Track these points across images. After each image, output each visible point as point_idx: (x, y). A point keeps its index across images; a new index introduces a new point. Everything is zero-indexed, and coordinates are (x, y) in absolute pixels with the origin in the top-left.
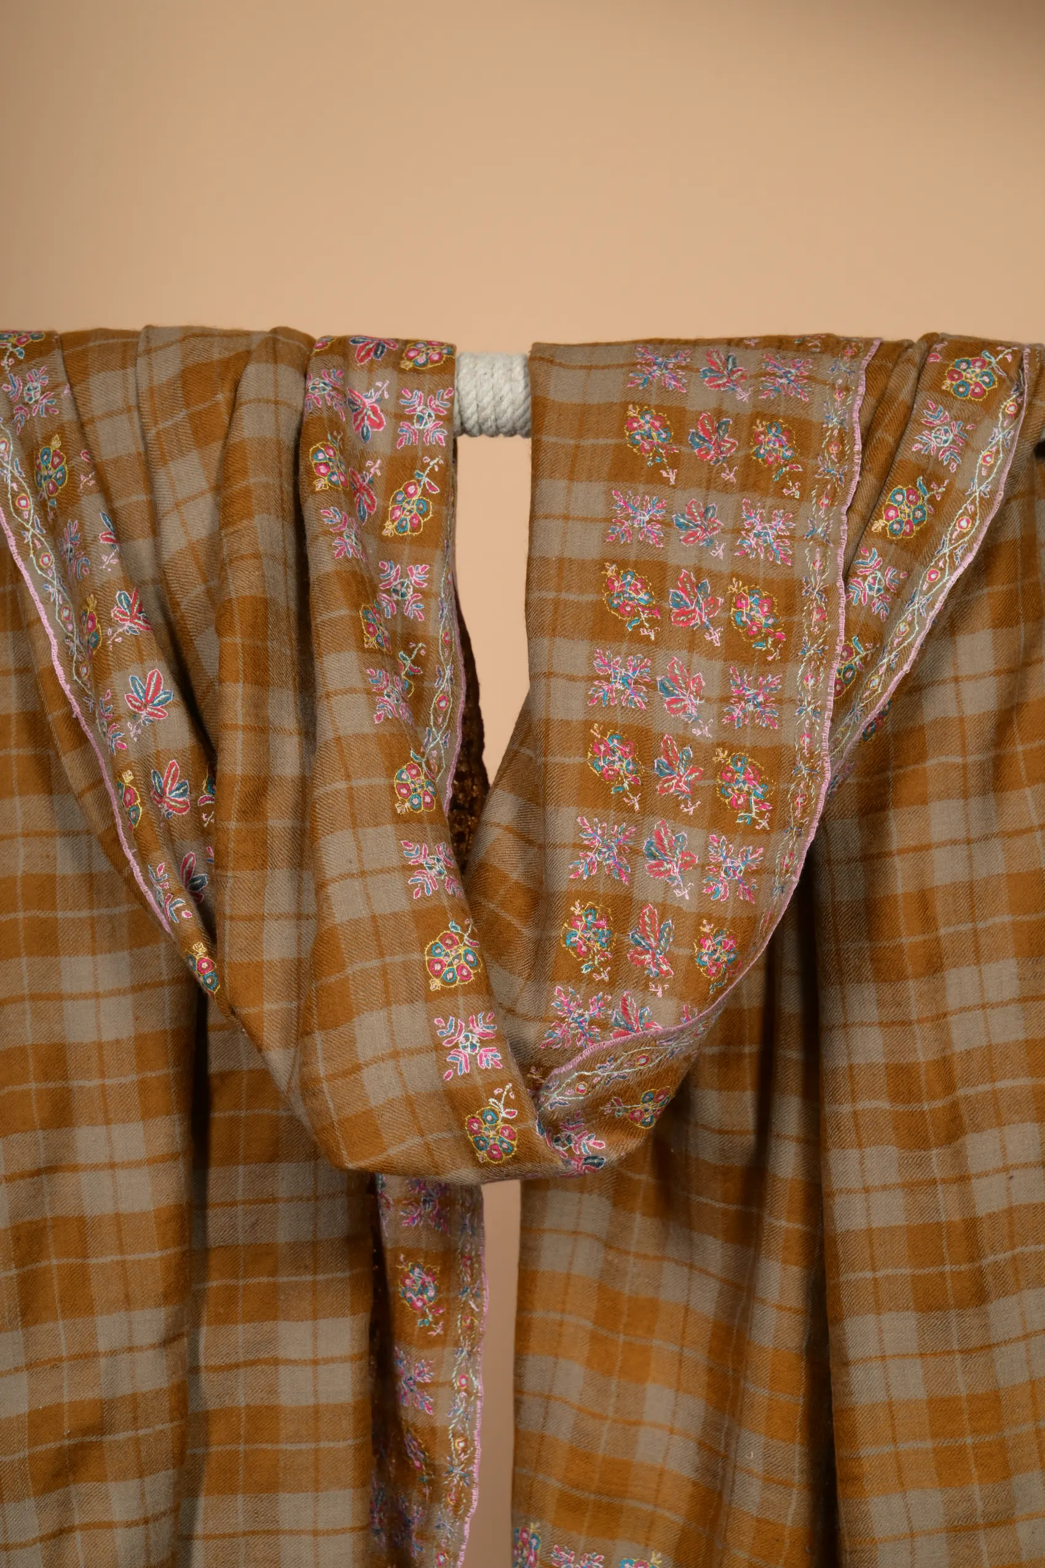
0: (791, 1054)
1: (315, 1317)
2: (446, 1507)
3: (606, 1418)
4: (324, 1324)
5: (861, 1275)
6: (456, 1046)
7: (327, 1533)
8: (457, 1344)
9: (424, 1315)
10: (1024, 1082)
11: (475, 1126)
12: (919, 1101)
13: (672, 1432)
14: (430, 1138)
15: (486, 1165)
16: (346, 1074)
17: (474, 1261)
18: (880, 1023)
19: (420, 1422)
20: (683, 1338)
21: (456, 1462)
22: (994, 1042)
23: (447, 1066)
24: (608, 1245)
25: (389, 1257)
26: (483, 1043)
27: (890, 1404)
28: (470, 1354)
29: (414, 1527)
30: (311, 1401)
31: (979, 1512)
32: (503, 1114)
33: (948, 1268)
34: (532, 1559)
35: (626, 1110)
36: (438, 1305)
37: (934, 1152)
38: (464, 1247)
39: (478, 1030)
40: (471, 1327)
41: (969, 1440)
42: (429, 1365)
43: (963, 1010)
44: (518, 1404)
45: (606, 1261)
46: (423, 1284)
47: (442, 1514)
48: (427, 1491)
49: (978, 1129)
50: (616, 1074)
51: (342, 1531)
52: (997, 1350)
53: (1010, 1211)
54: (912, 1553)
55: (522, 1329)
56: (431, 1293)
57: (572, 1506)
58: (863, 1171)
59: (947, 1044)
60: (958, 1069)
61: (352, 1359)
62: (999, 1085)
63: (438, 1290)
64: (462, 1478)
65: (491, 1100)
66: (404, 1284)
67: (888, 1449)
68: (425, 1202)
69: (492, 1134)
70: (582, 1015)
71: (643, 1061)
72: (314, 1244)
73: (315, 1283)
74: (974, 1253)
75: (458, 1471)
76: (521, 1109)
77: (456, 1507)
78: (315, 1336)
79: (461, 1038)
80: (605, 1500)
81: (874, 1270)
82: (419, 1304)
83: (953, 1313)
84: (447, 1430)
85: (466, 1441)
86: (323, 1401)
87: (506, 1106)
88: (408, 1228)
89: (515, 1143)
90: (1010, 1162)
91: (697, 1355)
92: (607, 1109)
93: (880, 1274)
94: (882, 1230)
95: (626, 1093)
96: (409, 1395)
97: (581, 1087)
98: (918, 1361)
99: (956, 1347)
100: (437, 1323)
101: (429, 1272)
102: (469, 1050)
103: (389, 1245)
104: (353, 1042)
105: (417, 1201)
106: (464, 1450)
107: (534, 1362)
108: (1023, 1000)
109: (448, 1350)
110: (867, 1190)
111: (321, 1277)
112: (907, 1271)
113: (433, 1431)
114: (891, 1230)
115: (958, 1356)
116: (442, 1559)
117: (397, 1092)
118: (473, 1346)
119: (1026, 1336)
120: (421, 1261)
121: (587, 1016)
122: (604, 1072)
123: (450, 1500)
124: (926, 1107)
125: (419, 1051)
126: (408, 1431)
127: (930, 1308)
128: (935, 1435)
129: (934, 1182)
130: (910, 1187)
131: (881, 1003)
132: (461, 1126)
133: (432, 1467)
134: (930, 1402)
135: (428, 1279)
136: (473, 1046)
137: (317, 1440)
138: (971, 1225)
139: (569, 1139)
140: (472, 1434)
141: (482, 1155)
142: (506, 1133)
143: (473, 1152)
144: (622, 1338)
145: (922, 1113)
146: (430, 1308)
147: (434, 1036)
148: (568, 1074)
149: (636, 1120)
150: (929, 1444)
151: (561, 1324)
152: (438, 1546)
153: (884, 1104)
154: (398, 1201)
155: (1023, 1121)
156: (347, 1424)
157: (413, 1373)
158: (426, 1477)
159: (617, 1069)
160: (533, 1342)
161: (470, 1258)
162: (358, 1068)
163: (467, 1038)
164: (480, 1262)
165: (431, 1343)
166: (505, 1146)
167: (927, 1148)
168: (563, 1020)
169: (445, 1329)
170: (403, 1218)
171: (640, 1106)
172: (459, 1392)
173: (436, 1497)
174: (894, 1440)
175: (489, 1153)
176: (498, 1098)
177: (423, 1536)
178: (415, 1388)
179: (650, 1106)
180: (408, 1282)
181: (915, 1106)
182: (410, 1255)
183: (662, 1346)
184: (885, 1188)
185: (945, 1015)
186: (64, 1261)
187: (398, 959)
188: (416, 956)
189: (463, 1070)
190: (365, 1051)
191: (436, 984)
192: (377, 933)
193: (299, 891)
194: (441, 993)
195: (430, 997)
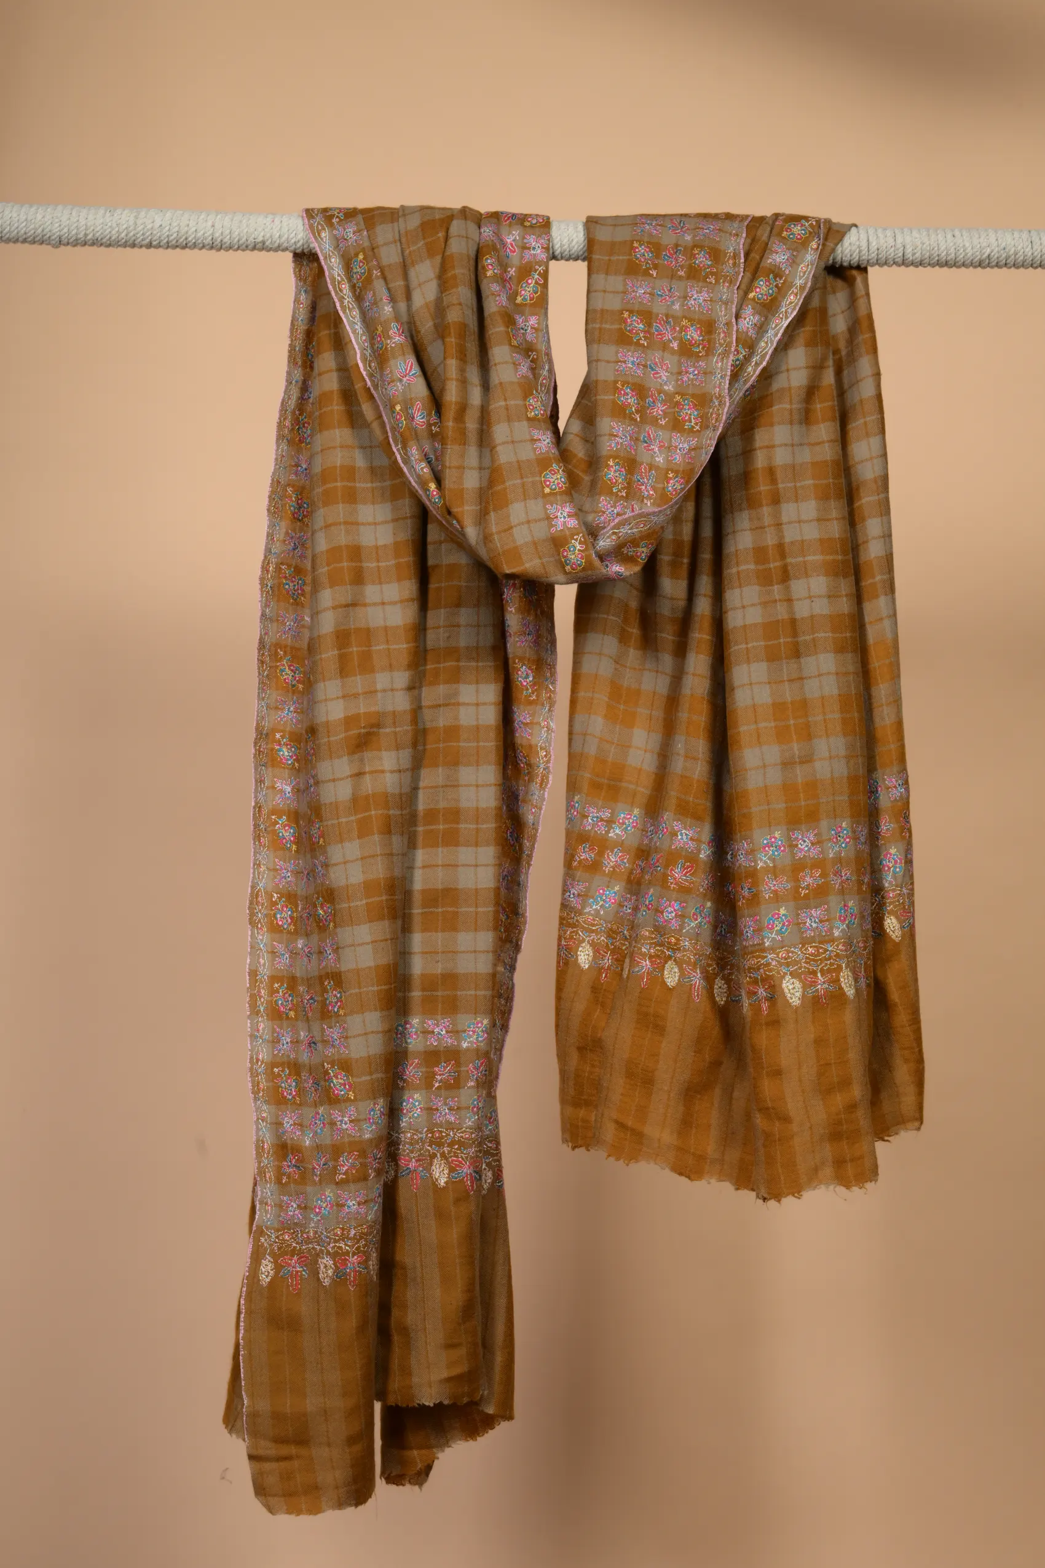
0: (706, 556)
1: (477, 683)
2: (536, 784)
3: (613, 743)
4: (482, 687)
5: (740, 647)
6: (557, 517)
7: (483, 786)
8: (543, 705)
9: (527, 689)
10: (819, 557)
11: (565, 554)
12: (769, 563)
13: (645, 751)
14: (544, 560)
15: (570, 573)
16: (505, 531)
17: (552, 667)
18: (751, 529)
19: (524, 742)
20: (652, 705)
21: (542, 761)
22: (804, 538)
23: (553, 526)
24: (616, 662)
25: (511, 661)
26: (569, 516)
27: (754, 706)
28: (549, 710)
29: (520, 798)
30: (475, 723)
31: (797, 756)
32: (578, 548)
33: (782, 640)
34: (575, 813)
35: (634, 551)
36: (534, 685)
37: (776, 587)
38: (547, 659)
39: (568, 509)
40: (550, 698)
41: (792, 722)
42: (529, 713)
43: (790, 523)
44: (570, 740)
45: (616, 669)
46: (527, 674)
47: (534, 787)
48: (527, 778)
49: (798, 578)
50: (630, 531)
51: (490, 785)
52: (805, 681)
53: (812, 617)
54: (764, 774)
55: (573, 702)
56: (531, 679)
57: (596, 786)
58: (742, 598)
59: (782, 537)
60: (787, 550)
61: (495, 704)
62: (806, 559)
63: (534, 677)
64: (544, 769)
65: (573, 541)
66: (518, 674)
67: (753, 727)
68: (528, 634)
69: (573, 557)
70: (613, 511)
71: (642, 526)
72: (477, 648)
73: (477, 667)
74: (795, 633)
75: (542, 766)
76: (587, 545)
77: (541, 784)
78: (477, 691)
79: (559, 514)
80: (612, 783)
81: (747, 643)
82: (525, 684)
83: (784, 661)
84: (537, 746)
85: (546, 751)
86: (481, 722)
87: (580, 543)
88: (520, 647)
89: (583, 561)
90: (812, 594)
91: (659, 714)
92: (625, 550)
93: (750, 645)
94: (751, 625)
95: (634, 542)
96: (519, 730)
97: (614, 538)
98: (768, 686)
99: (785, 679)
100: (533, 694)
101: (530, 668)
102: (563, 519)
103: (510, 656)
104: (508, 516)
105: (525, 633)
106: (546, 756)
107: (579, 718)
108: (818, 520)
109: (539, 707)
110: (744, 607)
111: (480, 664)
112: (762, 643)
113: (530, 746)
114: (755, 625)
115: (786, 683)
116: (533, 810)
117: (529, 539)
118: (550, 707)
119: (819, 675)
120: (526, 662)
121: (615, 511)
122: (625, 530)
123: (539, 780)
124: (772, 566)
125: (540, 520)
126: (518, 749)
127: (773, 660)
128: (775, 720)
129: (776, 601)
130: (765, 604)
131: (750, 519)
132: (559, 555)
133: (529, 765)
134: (774, 704)
135: (530, 672)
136: (565, 517)
137: (478, 742)
138: (793, 622)
139: (607, 566)
140: (549, 749)
141: (568, 568)
142: (580, 556)
143: (564, 567)
144: (622, 707)
145: (770, 569)
146: (530, 686)
147: (546, 513)
148: (607, 532)
149: (638, 557)
150: (773, 724)
151: (592, 698)
152: (532, 804)
153: (752, 567)
154: (516, 633)
155: (818, 575)
156: (492, 735)
157: (521, 718)
158: (526, 771)
159: (629, 529)
160: (579, 707)
161: (550, 665)
162: (511, 528)
163: (562, 514)
164: (555, 668)
165: (531, 703)
166: (579, 562)
167: (772, 585)
168: (604, 512)
169: (537, 696)
170: (517, 641)
171: (640, 550)
172: (543, 728)
173: (531, 780)
174: (756, 722)
175: (572, 567)
176: (576, 540)
177: (524, 801)
178: (522, 726)
179: (644, 550)
180: (519, 672)
181: (767, 566)
182: (521, 659)
183: (643, 711)
184: (753, 605)
185: (781, 524)
186: (360, 649)
187: (530, 480)
188: (538, 478)
189: (560, 528)
190: (514, 520)
191: (547, 490)
192: (520, 468)
193: (480, 457)
194: (550, 494)
195: (545, 496)
